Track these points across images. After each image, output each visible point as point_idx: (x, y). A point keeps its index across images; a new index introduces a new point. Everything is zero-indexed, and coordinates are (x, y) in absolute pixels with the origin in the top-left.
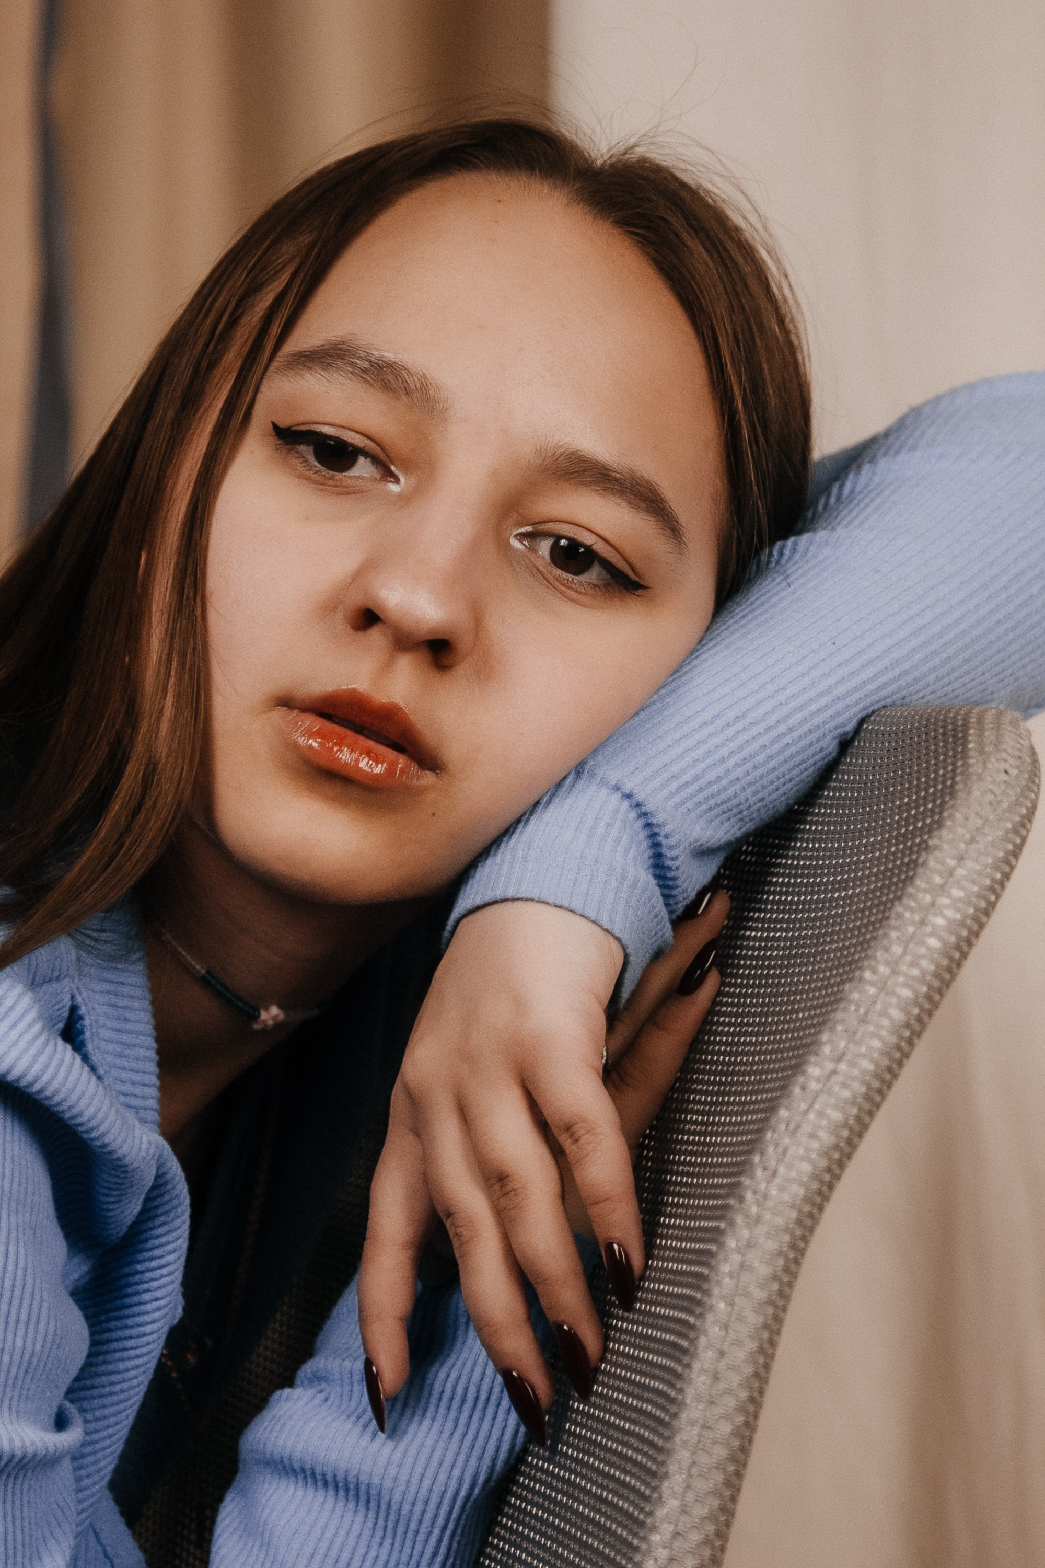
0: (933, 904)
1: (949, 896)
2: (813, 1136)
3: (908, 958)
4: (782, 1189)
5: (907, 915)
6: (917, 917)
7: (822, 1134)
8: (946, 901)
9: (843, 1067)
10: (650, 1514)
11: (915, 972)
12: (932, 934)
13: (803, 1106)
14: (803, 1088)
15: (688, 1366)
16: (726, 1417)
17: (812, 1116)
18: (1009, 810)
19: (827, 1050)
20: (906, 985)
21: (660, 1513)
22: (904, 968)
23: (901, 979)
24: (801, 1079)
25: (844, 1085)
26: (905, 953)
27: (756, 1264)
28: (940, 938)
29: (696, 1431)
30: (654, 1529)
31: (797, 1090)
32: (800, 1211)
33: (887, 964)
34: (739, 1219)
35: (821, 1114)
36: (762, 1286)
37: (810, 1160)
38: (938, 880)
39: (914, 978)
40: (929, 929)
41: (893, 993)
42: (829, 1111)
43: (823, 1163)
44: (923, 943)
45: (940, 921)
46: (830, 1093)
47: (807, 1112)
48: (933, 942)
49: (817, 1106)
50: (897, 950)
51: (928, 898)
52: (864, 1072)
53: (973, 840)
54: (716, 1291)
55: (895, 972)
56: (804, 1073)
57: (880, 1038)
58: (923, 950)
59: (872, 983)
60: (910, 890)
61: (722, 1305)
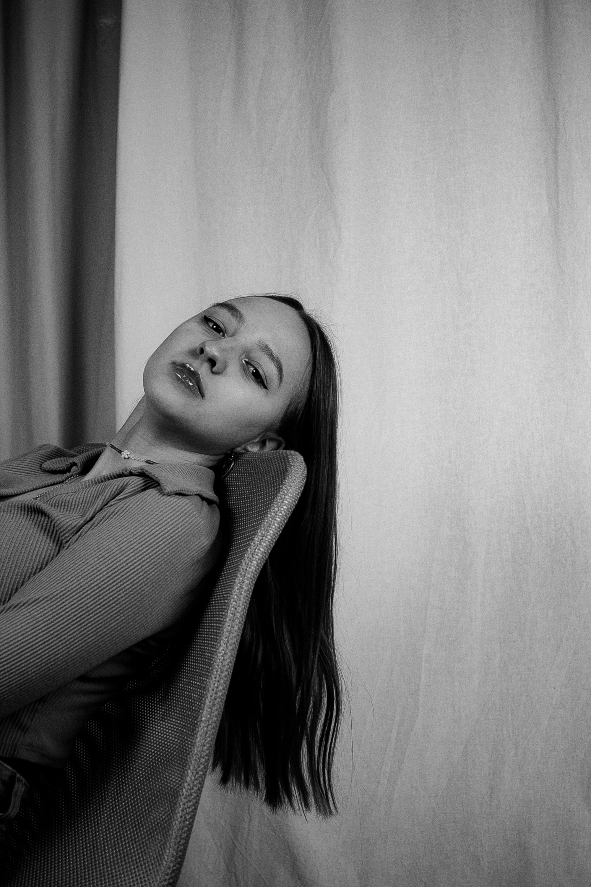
0: (285, 498)
1: (288, 496)
2: (257, 555)
3: (279, 511)
4: (250, 568)
5: (279, 500)
6: (281, 501)
7: (259, 554)
8: (287, 497)
9: (264, 538)
10: (218, 649)
11: (281, 514)
12: (284, 505)
13: (254, 548)
14: (254, 543)
15: (227, 612)
16: (237, 625)
17: (257, 550)
18: (301, 475)
19: (260, 534)
20: (279, 518)
21: (221, 648)
22: (278, 513)
23: (278, 516)
24: (253, 541)
25: (264, 542)
26: (278, 510)
27: (244, 587)
28: (286, 506)
29: (229, 628)
30: (219, 653)
31: (252, 544)
32: (254, 574)
33: (274, 512)
34: (239, 575)
35: (259, 549)
36: (245, 592)
37: (256, 561)
38: (286, 492)
39: (281, 516)
40: (284, 504)
41: (276, 520)
42: (261, 549)
43: (260, 562)
44: (283, 507)
45: (286, 502)
46: (260, 544)
47: (256, 549)
48: (285, 507)
49: (258, 548)
50: (276, 509)
51: (283, 496)
52: (269, 539)
53: (293, 482)
54: (234, 593)
55: (276, 515)
56: (254, 540)
57: (273, 531)
58: (282, 509)
59: (271, 518)
60: (278, 495)
61: (235, 597)
